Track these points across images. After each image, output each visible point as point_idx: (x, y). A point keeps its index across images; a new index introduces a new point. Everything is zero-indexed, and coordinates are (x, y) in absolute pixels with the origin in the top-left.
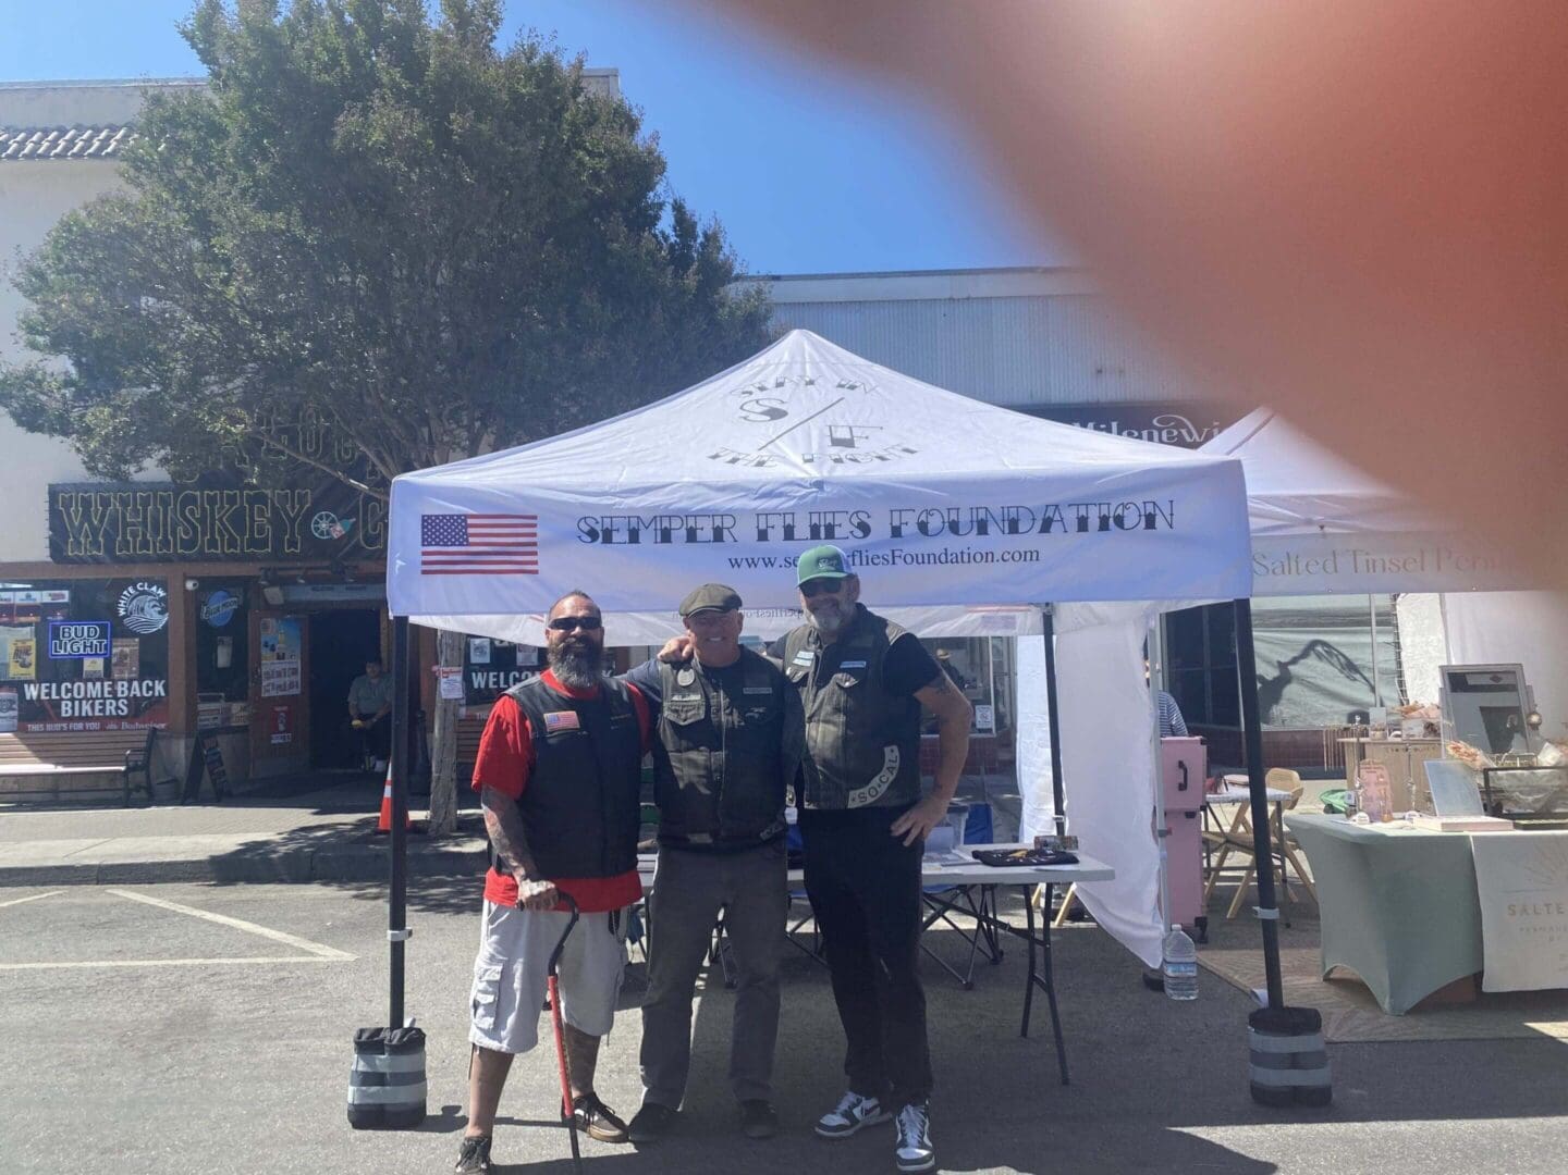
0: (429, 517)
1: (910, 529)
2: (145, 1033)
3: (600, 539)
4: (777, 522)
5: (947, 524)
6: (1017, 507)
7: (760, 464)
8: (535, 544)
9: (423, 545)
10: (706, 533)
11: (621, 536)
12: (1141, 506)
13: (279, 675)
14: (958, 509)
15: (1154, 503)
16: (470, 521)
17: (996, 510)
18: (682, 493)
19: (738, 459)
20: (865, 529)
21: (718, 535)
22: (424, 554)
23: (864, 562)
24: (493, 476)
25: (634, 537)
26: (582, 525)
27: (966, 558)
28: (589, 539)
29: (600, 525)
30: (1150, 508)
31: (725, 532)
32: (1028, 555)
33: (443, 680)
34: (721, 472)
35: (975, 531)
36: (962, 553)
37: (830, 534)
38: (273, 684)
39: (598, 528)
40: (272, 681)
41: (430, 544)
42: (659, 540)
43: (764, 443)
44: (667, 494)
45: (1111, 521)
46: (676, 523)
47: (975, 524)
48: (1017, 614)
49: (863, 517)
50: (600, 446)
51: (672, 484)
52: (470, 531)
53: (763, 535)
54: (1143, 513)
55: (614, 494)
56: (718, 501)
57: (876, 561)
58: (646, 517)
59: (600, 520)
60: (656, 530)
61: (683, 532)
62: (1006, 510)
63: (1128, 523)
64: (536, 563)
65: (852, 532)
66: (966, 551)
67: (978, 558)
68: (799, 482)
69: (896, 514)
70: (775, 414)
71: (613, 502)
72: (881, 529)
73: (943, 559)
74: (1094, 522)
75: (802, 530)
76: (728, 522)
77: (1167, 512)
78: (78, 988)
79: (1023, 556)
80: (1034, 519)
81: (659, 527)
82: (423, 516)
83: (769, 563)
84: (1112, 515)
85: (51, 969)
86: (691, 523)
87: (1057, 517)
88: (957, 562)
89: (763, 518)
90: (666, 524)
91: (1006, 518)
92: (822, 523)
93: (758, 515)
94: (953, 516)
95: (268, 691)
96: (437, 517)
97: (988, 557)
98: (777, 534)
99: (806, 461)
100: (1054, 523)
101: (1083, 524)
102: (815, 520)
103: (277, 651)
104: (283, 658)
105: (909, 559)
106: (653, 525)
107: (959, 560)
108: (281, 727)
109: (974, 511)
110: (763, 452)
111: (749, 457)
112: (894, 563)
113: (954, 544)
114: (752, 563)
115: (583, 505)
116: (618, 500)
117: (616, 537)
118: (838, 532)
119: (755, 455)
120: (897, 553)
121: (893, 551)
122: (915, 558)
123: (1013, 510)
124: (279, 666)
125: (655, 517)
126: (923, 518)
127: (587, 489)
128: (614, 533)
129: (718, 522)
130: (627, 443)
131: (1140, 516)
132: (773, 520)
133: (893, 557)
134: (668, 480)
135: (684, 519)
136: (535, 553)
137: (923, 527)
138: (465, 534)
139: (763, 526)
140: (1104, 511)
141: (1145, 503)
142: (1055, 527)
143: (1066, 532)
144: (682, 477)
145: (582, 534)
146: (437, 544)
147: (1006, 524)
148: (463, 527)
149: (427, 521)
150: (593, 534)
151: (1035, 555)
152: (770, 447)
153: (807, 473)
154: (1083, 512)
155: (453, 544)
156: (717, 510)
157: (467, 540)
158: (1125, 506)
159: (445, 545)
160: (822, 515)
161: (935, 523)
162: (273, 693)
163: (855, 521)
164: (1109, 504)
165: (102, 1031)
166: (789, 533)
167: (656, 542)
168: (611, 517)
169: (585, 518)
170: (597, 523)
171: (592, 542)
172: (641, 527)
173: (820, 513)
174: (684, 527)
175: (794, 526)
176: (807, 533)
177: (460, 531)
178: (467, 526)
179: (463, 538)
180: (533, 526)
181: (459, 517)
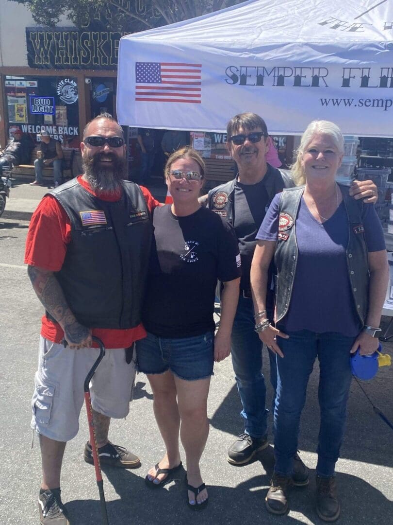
0: (140, 63)
2: (31, 311)
3: (239, 82)
4: (358, 74)
7: (354, 29)
8: (199, 83)
9: (137, 82)
10: (308, 80)
16: (162, 67)
18: (295, 51)
19: (339, 26)
21: (316, 81)
22: (137, 87)
24: (177, 37)
25: (260, 81)
26: (228, 71)
28: (232, 82)
29: (239, 72)
31: (321, 79)
33: (195, 140)
34: (325, 36)
39: (238, 74)
41: (140, 82)
42: (276, 84)
43: (360, 13)
44: (284, 51)
46: (288, 73)
50: (250, 15)
51: (290, 43)
52: (162, 73)
53: (346, 83)
55: (251, 51)
56: (318, 57)
58: (269, 67)
59: (239, 69)
60: (274, 76)
61: (292, 78)
64: (199, 96)
68: (377, 44)
71: (248, 56)
75: (374, 80)
76: (323, 73)
78: (14, 280)
81: (276, 75)
82: (137, 63)
83: (348, 103)
85: (7, 268)
86: (298, 72)
89: (347, 71)
90: (281, 73)
92: (390, 76)
93: (344, 69)
96: (144, 63)
98: (356, 83)
99: (386, 28)
102: (385, 73)
106: (272, 74)
110: (358, 21)
111: (347, 25)
114: (336, 103)
115: (230, 57)
116: (252, 55)
117: (249, 81)
119: (351, 22)
125: (275, 68)
127: (232, 47)
128: (248, 78)
129: (316, 73)
130: (268, 13)
132: (355, 72)
134: (288, 41)
135: (294, 69)
136: (199, 90)
138: (160, 75)
139: (347, 76)
144: (297, 38)
145: (228, 78)
149: (138, 66)
150: (234, 78)
152: (364, 17)
153: (384, 37)
155: (153, 82)
156: (317, 64)
157: (161, 79)
159: (149, 82)
160: (391, 71)
165: (14, 306)
166: (365, 82)
167: (274, 85)
168: (247, 67)
169: (230, 67)
170: (238, 70)
171: (233, 84)
172: (265, 74)
173: (389, 68)
174: (293, 75)
175: (369, 77)
176: (378, 82)
177: (157, 73)
178: (161, 70)
179: (158, 78)
180: (199, 71)
181: (156, 64)
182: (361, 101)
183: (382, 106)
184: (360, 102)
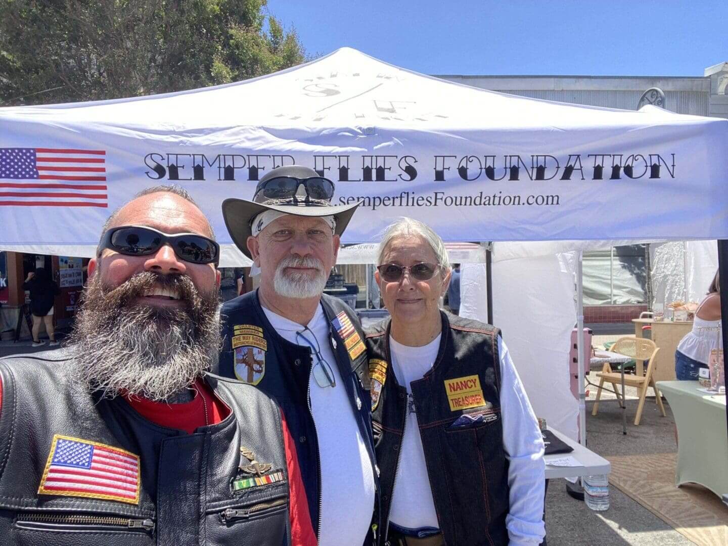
1: (452, 174)
3: (167, 175)
4: (334, 165)
5: (484, 170)
6: (545, 156)
7: (318, 120)
8: (104, 179)
11: (186, 173)
12: (647, 157)
13: (70, 276)
14: (494, 156)
15: (659, 156)
16: (39, 155)
17: (526, 157)
18: (245, 135)
19: (299, 117)
20: (411, 172)
23: (410, 203)
25: (199, 173)
26: (149, 161)
27: (497, 200)
28: (157, 176)
29: (166, 162)
30: (655, 161)
32: (550, 199)
35: (508, 176)
36: (494, 196)
37: (381, 176)
38: (67, 281)
39: (164, 164)
40: (66, 279)
41: (1, 176)
42: (223, 177)
44: (232, 136)
45: (622, 171)
46: (239, 162)
47: (509, 171)
48: (470, 250)
49: (411, 162)
52: (39, 164)
54: (649, 164)
55: (181, 134)
56: (279, 144)
57: (420, 203)
58: (211, 155)
59: (166, 157)
60: (220, 167)
61: (246, 171)
62: (535, 158)
63: (635, 173)
64: (105, 197)
65: (400, 175)
66: (498, 195)
67: (507, 200)
68: (352, 129)
69: (440, 160)
70: (329, 92)
71: (177, 140)
72: (426, 173)
73: (478, 202)
74: (607, 171)
75: (355, 172)
77: (670, 165)
79: (546, 200)
80: (558, 167)
81: (222, 165)
84: (623, 165)
86: (253, 163)
87: (577, 166)
88: (489, 204)
89: (319, 159)
90: (229, 163)
91: (535, 166)
92: (374, 166)
93: (315, 156)
94: (490, 163)
95: (64, 284)
96: (6, 150)
97: (515, 200)
98: (332, 176)
100: (574, 171)
101: (598, 173)
102: (368, 163)
103: (68, 263)
104: (73, 267)
105: (449, 201)
106: (217, 164)
107: (491, 202)
108: (72, 302)
109: (508, 158)
110: (321, 114)
111: (308, 116)
112: (435, 205)
113: (489, 187)
115: (147, 141)
116: (183, 138)
117: (181, 174)
118: (388, 174)
119: (314, 115)
120: (439, 196)
121: (436, 193)
122: (454, 201)
123: (541, 159)
124: (70, 271)
125: (219, 156)
126: (463, 164)
128: (180, 169)
129: (278, 162)
131: (647, 166)
132: (329, 162)
133: (436, 199)
135: (247, 158)
136: (104, 188)
137: (463, 172)
138: (34, 167)
139: (320, 168)
140: (617, 162)
141: (650, 155)
142: (575, 175)
143: (583, 179)
145: (149, 170)
146: (8, 177)
147: (535, 170)
148: (32, 160)
150: (160, 170)
151: (556, 199)
154: (599, 162)
155: (24, 177)
156: (279, 151)
157: (37, 173)
158: (634, 158)
159: (16, 177)
160: (374, 158)
161: (473, 169)
162: (67, 285)
163: (404, 165)
164: (621, 155)
166: (344, 174)
167: (220, 180)
168: (177, 155)
169: (151, 154)
170: (163, 159)
171: (159, 178)
172: (206, 164)
173: (372, 156)
174: (247, 166)
175: (348, 169)
176: (360, 175)
177: (30, 164)
178: (37, 159)
179: (33, 171)
180: (102, 161)
181: (28, 150)
182: (342, 199)
183: (369, 205)
184: (340, 200)
